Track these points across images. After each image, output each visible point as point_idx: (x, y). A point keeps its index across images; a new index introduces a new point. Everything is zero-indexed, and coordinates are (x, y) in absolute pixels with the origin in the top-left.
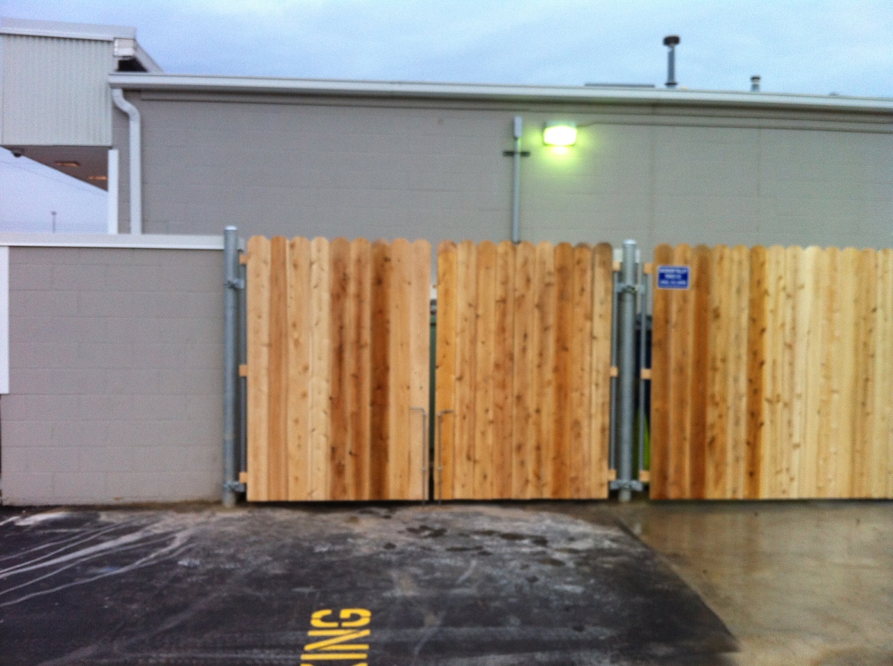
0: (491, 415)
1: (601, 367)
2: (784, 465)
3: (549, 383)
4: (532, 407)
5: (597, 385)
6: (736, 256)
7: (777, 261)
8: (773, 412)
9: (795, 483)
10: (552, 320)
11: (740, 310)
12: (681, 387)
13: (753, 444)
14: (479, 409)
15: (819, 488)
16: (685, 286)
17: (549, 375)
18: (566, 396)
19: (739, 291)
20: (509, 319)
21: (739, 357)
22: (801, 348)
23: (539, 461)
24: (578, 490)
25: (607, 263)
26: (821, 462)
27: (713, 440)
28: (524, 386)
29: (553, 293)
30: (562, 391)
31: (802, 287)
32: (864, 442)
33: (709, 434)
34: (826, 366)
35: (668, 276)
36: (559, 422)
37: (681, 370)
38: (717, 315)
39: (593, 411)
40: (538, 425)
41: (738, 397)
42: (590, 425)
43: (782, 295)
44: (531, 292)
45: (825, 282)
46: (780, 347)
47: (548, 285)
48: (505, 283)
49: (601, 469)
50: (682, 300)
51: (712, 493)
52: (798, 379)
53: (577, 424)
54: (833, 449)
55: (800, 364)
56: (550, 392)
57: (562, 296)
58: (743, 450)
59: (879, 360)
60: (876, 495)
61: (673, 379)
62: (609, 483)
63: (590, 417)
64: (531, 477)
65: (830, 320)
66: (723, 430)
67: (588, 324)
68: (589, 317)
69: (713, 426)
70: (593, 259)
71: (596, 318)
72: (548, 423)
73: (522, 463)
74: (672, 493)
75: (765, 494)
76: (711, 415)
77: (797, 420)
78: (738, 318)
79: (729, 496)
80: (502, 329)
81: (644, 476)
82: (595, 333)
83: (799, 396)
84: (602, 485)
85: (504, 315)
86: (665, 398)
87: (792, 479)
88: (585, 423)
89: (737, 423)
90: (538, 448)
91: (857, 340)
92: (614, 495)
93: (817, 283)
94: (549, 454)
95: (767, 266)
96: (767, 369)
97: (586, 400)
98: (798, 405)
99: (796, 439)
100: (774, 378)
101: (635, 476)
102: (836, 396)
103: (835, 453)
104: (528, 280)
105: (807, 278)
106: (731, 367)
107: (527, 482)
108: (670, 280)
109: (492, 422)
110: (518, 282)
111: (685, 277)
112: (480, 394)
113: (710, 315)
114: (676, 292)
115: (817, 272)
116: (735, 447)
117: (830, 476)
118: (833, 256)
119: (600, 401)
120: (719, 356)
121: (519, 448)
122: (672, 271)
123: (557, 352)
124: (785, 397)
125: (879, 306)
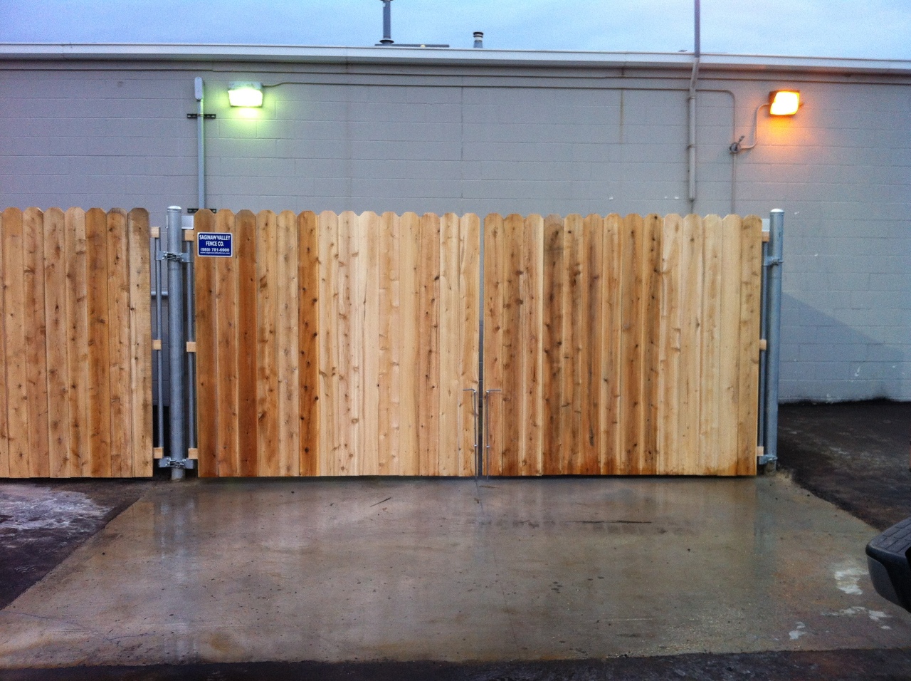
0: (24, 392)
1: (140, 340)
2: (343, 442)
3: (85, 356)
4: (67, 384)
5: (136, 358)
6: (282, 223)
7: (328, 228)
8: (328, 386)
9: (355, 460)
10: (85, 291)
11: (289, 279)
12: (228, 360)
13: (308, 419)
14: (12, 385)
15: (380, 465)
16: (230, 255)
17: (85, 349)
18: (103, 371)
19: (287, 259)
20: (39, 288)
21: (289, 329)
22: (356, 319)
23: (77, 438)
24: (120, 469)
25: (144, 232)
26: (382, 437)
27: (264, 415)
28: (59, 361)
29: (85, 262)
30: (99, 366)
31: (356, 254)
32: (429, 417)
33: (259, 410)
34: (384, 336)
35: (208, 243)
36: (97, 398)
37: (227, 342)
38: (264, 286)
39: (134, 386)
40: (75, 401)
41: (290, 370)
42: (130, 402)
43: (334, 264)
44: (61, 261)
45: (381, 248)
46: (334, 316)
47: (81, 253)
48: (33, 252)
49: (144, 447)
50: (224, 272)
51: (264, 470)
52: (355, 351)
53: (116, 399)
54: (395, 425)
55: (356, 335)
56: (86, 367)
57: (94, 265)
58: (297, 426)
59: (443, 330)
60: (445, 474)
61: (218, 351)
62: (156, 461)
63: (131, 392)
64: (69, 455)
65: (387, 289)
66: (275, 405)
67: (125, 294)
68: (127, 288)
69: (263, 401)
70: (127, 225)
71: (133, 288)
72: (85, 399)
73: (60, 441)
74: (222, 471)
75: (322, 471)
76: (261, 389)
77: (354, 394)
78: (288, 288)
79: (283, 473)
80: (33, 301)
81: (193, 454)
82: (133, 305)
83: (356, 369)
84: (146, 463)
85: (33, 285)
86: (210, 371)
87: (351, 456)
88: (125, 398)
89: (289, 397)
90: (76, 425)
91: (418, 308)
92: (161, 474)
93: (372, 250)
94: (87, 431)
95: (317, 232)
96: (320, 340)
97: (125, 375)
98: (355, 379)
99: (355, 413)
100: (328, 350)
101: (186, 455)
102: (396, 369)
103: (398, 428)
104: (58, 249)
105: (360, 244)
106: (282, 339)
107: (66, 460)
108: (211, 247)
109: (25, 398)
110: (48, 251)
111: (227, 244)
112: (11, 369)
113: (257, 285)
114: (218, 260)
115: (372, 240)
116: (288, 422)
117: (393, 453)
118: (389, 222)
119: (141, 375)
120: (268, 328)
121: (55, 425)
122: (215, 237)
123: (92, 324)
124: (341, 369)
125: (441, 273)
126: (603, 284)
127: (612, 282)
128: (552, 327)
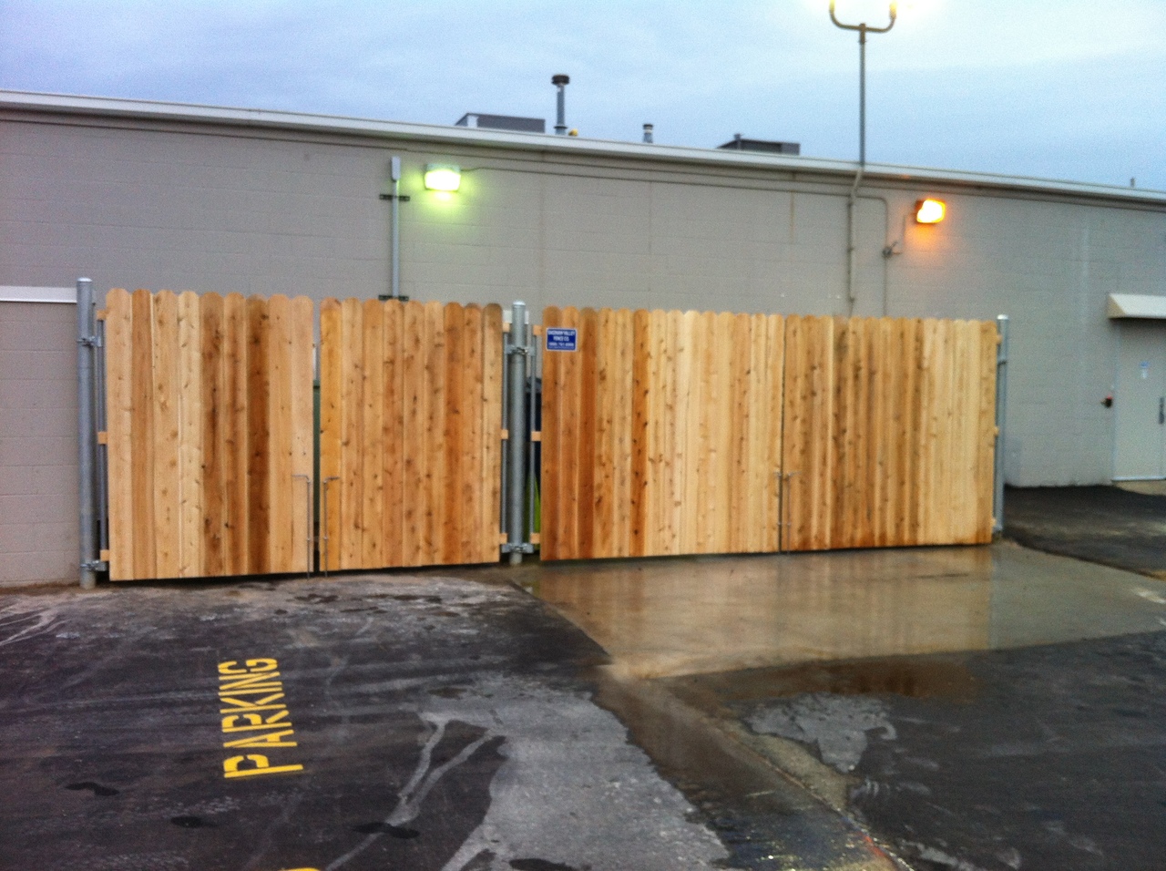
0: (379, 481)
1: (492, 431)
2: (667, 523)
3: (440, 446)
4: (423, 473)
5: (488, 448)
6: (620, 320)
7: (658, 323)
8: (656, 472)
9: (677, 540)
10: (442, 381)
11: (625, 372)
12: (570, 448)
13: (637, 503)
14: (367, 475)
15: (699, 544)
16: (574, 348)
17: (439, 437)
18: (457, 460)
19: (623, 353)
20: (398, 380)
21: (624, 418)
22: (681, 409)
23: (430, 527)
24: (469, 555)
25: (496, 324)
26: (700, 518)
27: (600, 500)
28: (415, 450)
29: (443, 354)
30: (453, 455)
31: (682, 350)
32: (740, 499)
33: (596, 495)
34: (704, 426)
35: (555, 338)
36: (450, 486)
37: (570, 432)
38: (603, 378)
39: (485, 474)
40: (429, 490)
41: (623, 457)
42: (481, 490)
43: (663, 359)
44: (420, 354)
45: (703, 345)
46: (662, 408)
47: (438, 346)
48: (393, 343)
49: (492, 533)
50: (570, 362)
51: (599, 552)
52: (679, 439)
53: (468, 487)
54: (711, 507)
55: (680, 424)
56: (441, 456)
57: (452, 358)
58: (628, 510)
59: (753, 420)
60: (752, 550)
61: (562, 440)
62: (501, 546)
63: (481, 480)
64: (422, 543)
65: (707, 382)
66: (610, 490)
67: (479, 386)
68: (480, 379)
69: (600, 486)
70: (483, 319)
71: (487, 380)
72: (438, 487)
73: (413, 530)
74: (562, 554)
75: (649, 551)
76: (598, 476)
77: (678, 479)
78: (623, 380)
79: (615, 554)
80: (390, 391)
81: (535, 538)
82: (486, 396)
83: (680, 455)
84: (493, 549)
85: (392, 376)
86: (554, 460)
87: (674, 536)
88: (476, 486)
89: (622, 483)
90: (429, 514)
91: (732, 400)
92: (505, 558)
93: (695, 346)
94: (439, 519)
95: (649, 329)
96: (650, 429)
97: (477, 463)
98: (678, 464)
99: (677, 497)
100: (656, 438)
101: (525, 538)
102: (713, 455)
103: (714, 510)
104: (417, 341)
105: (686, 341)
106: (617, 428)
107: (418, 548)
108: (558, 342)
109: (381, 488)
110: (407, 343)
111: (572, 339)
112: (368, 459)
113: (597, 378)
114: (564, 354)
115: (695, 337)
116: (620, 506)
117: (709, 532)
118: (710, 320)
119: (491, 464)
120: (605, 418)
121: (410, 514)
122: (561, 333)
123: (448, 415)
124: (667, 456)
125: (752, 369)
126: (879, 377)
127: (886, 376)
128: (839, 417)
